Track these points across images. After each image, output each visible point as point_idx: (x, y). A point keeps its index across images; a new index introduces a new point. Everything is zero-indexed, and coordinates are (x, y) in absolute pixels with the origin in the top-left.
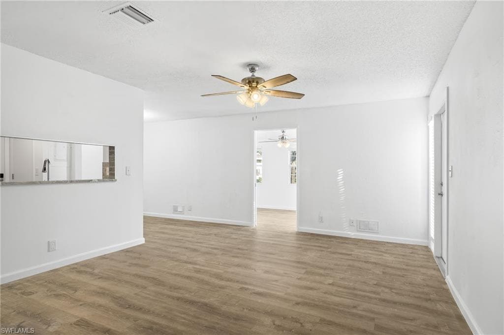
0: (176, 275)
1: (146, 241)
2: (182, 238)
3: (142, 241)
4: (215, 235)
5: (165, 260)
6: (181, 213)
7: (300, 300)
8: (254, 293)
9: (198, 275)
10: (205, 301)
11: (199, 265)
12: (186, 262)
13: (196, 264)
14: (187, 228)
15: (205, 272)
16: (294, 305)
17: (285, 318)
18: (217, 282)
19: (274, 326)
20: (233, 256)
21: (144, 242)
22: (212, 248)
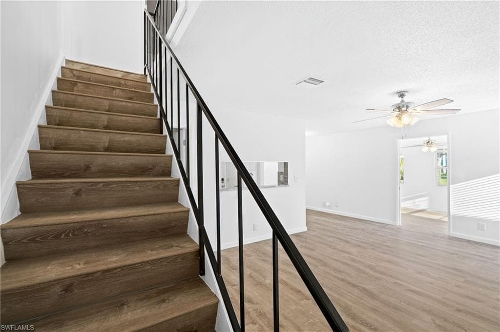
0: (336, 260)
1: (308, 229)
2: (334, 230)
3: (305, 229)
4: (362, 230)
5: (325, 247)
6: (329, 207)
7: (462, 308)
8: (409, 290)
9: (354, 264)
10: (365, 287)
11: (353, 255)
12: (342, 251)
13: (350, 254)
14: (336, 221)
15: (359, 262)
16: (454, 311)
17: (445, 320)
18: (372, 273)
19: (434, 324)
20: (382, 252)
21: (306, 230)
22: (361, 242)
